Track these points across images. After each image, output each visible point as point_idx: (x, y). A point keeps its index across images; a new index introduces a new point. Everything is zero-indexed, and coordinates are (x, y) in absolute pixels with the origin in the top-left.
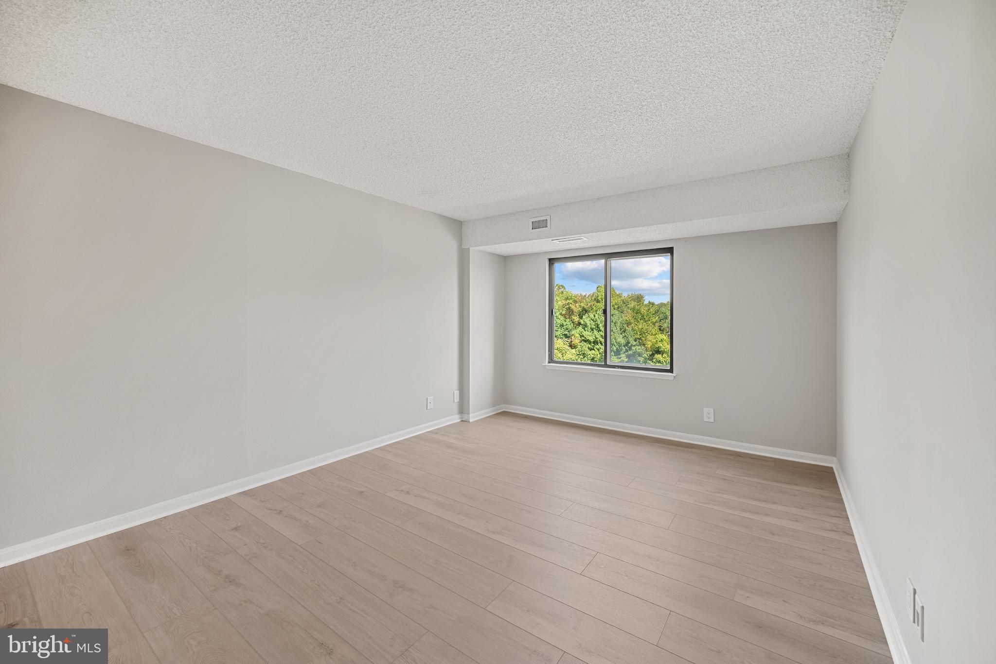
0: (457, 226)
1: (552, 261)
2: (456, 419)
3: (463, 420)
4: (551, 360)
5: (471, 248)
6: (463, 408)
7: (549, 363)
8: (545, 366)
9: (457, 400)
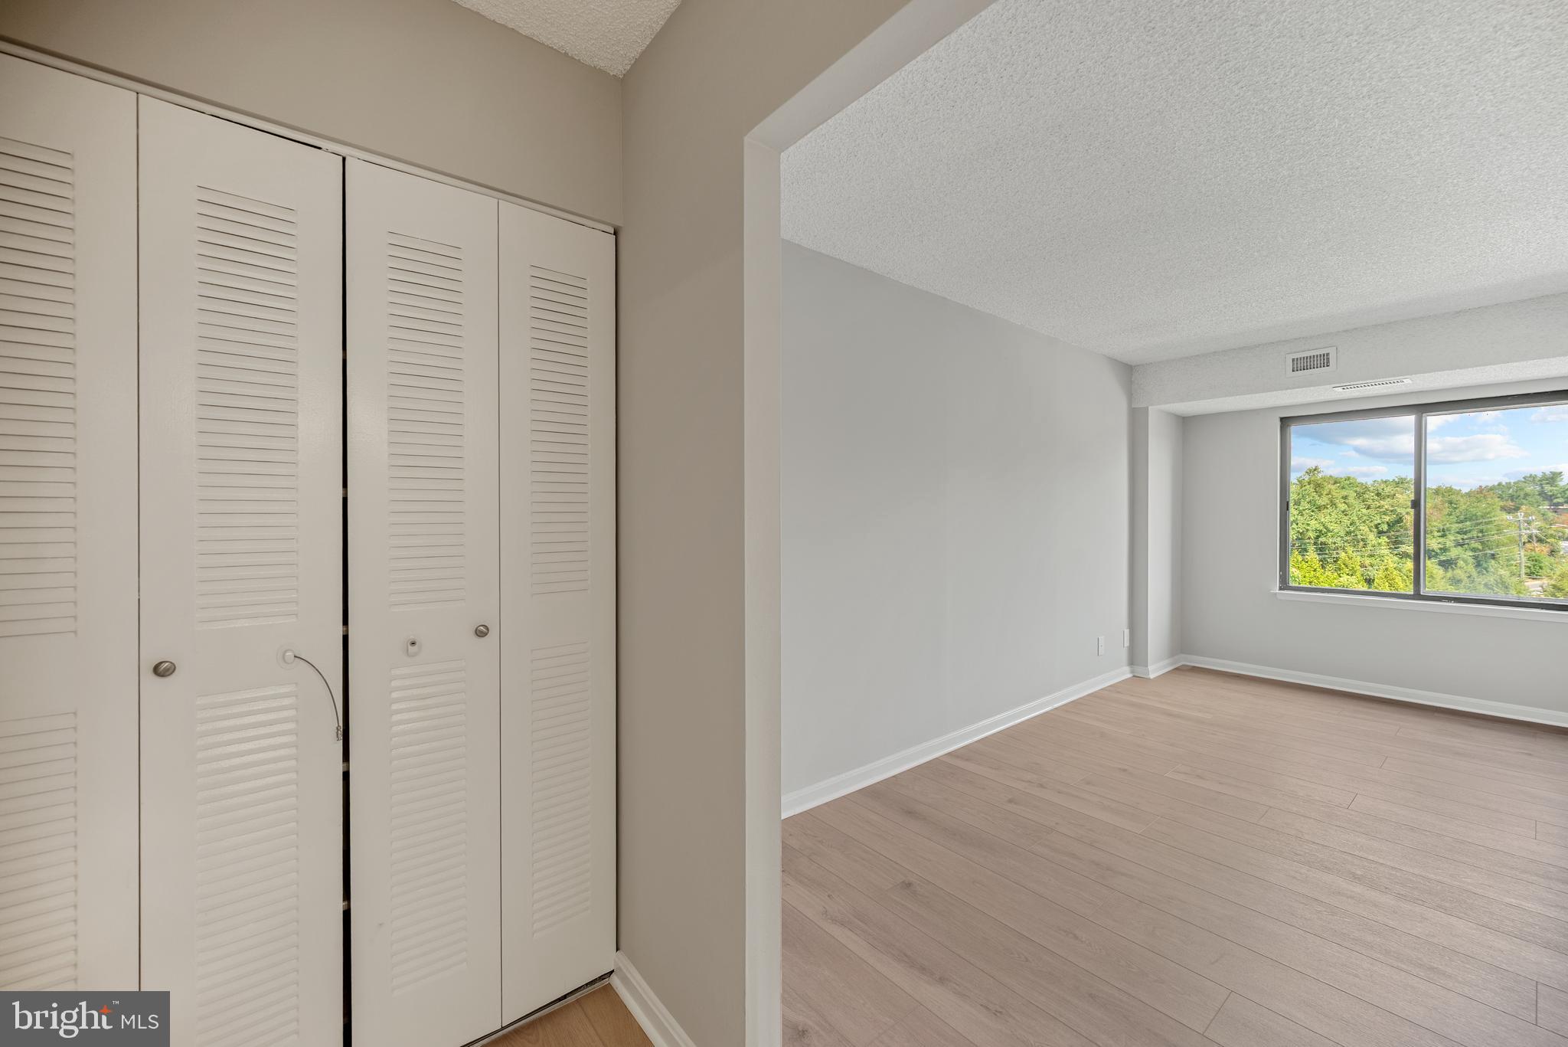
0: (1129, 372)
1: (1285, 422)
2: (1124, 673)
3: (1136, 675)
4: (1284, 585)
5: (1150, 408)
6: (1135, 655)
7: (1280, 589)
8: (1276, 594)
9: (1127, 644)
